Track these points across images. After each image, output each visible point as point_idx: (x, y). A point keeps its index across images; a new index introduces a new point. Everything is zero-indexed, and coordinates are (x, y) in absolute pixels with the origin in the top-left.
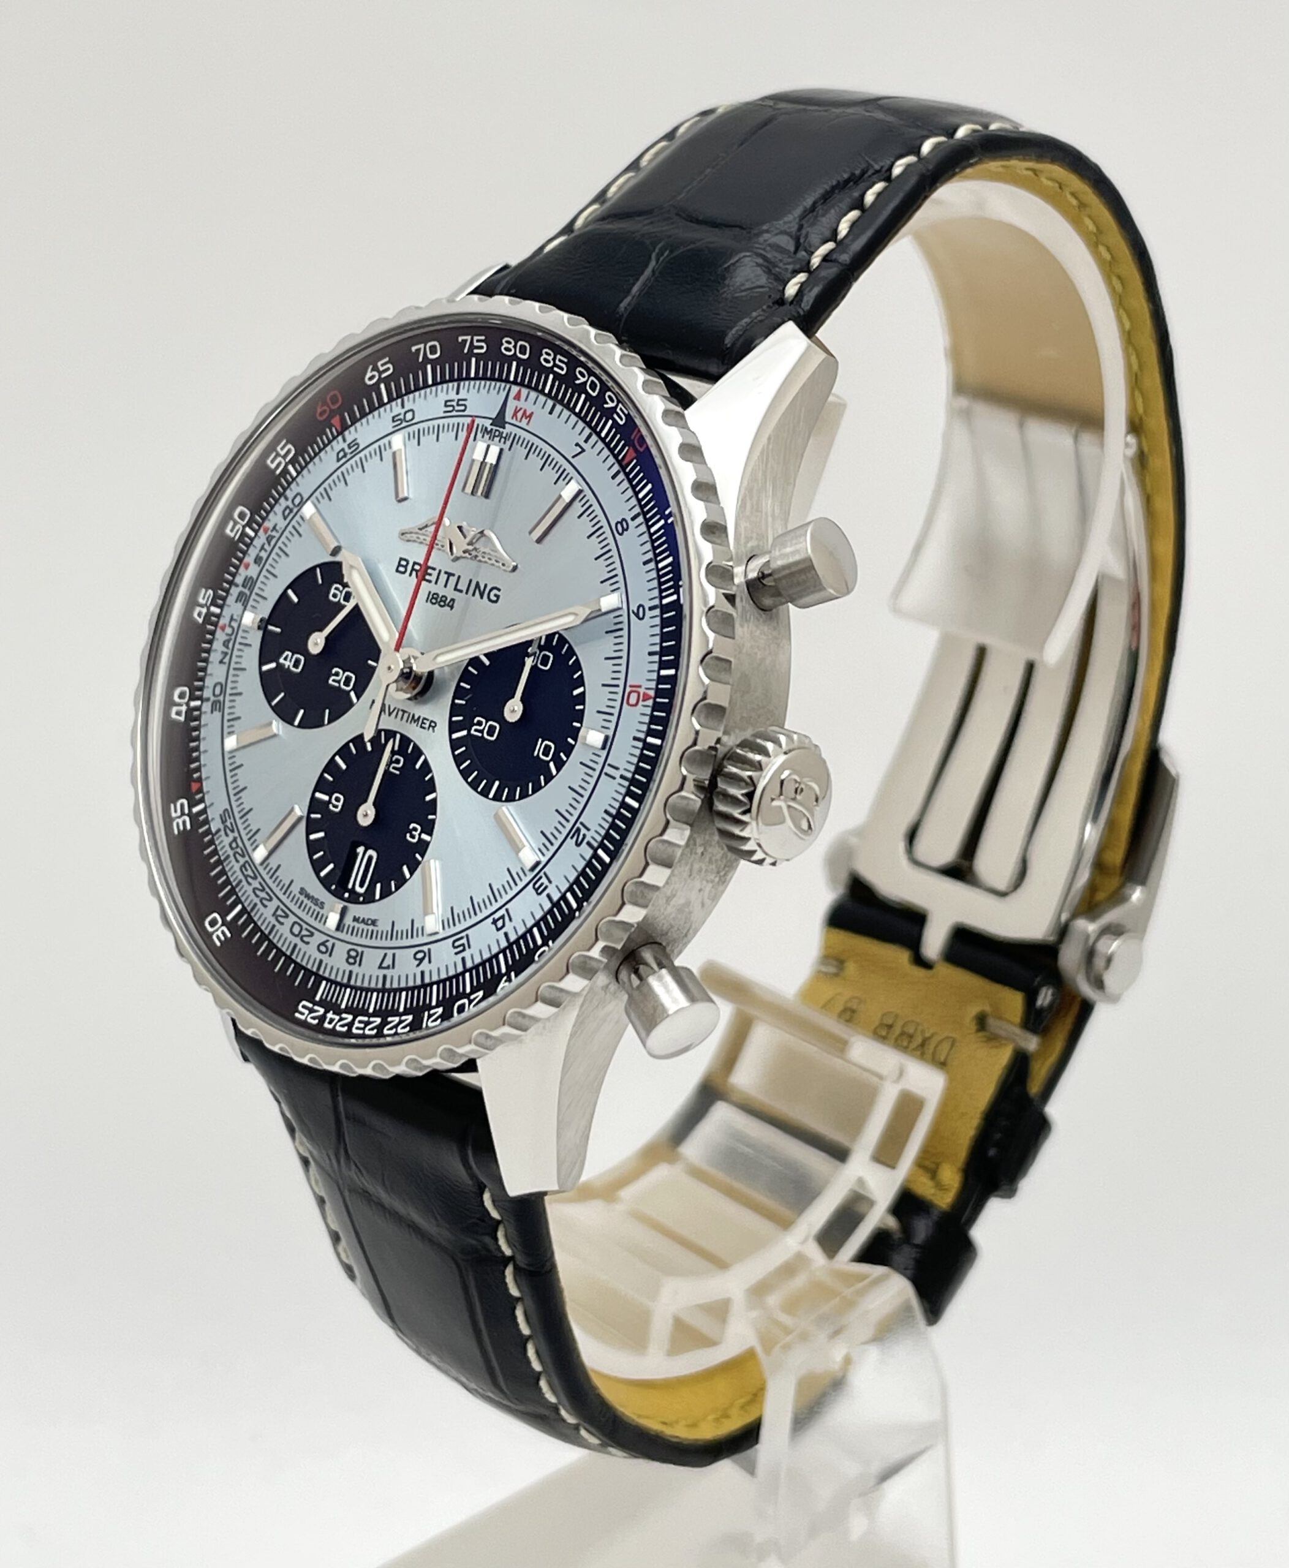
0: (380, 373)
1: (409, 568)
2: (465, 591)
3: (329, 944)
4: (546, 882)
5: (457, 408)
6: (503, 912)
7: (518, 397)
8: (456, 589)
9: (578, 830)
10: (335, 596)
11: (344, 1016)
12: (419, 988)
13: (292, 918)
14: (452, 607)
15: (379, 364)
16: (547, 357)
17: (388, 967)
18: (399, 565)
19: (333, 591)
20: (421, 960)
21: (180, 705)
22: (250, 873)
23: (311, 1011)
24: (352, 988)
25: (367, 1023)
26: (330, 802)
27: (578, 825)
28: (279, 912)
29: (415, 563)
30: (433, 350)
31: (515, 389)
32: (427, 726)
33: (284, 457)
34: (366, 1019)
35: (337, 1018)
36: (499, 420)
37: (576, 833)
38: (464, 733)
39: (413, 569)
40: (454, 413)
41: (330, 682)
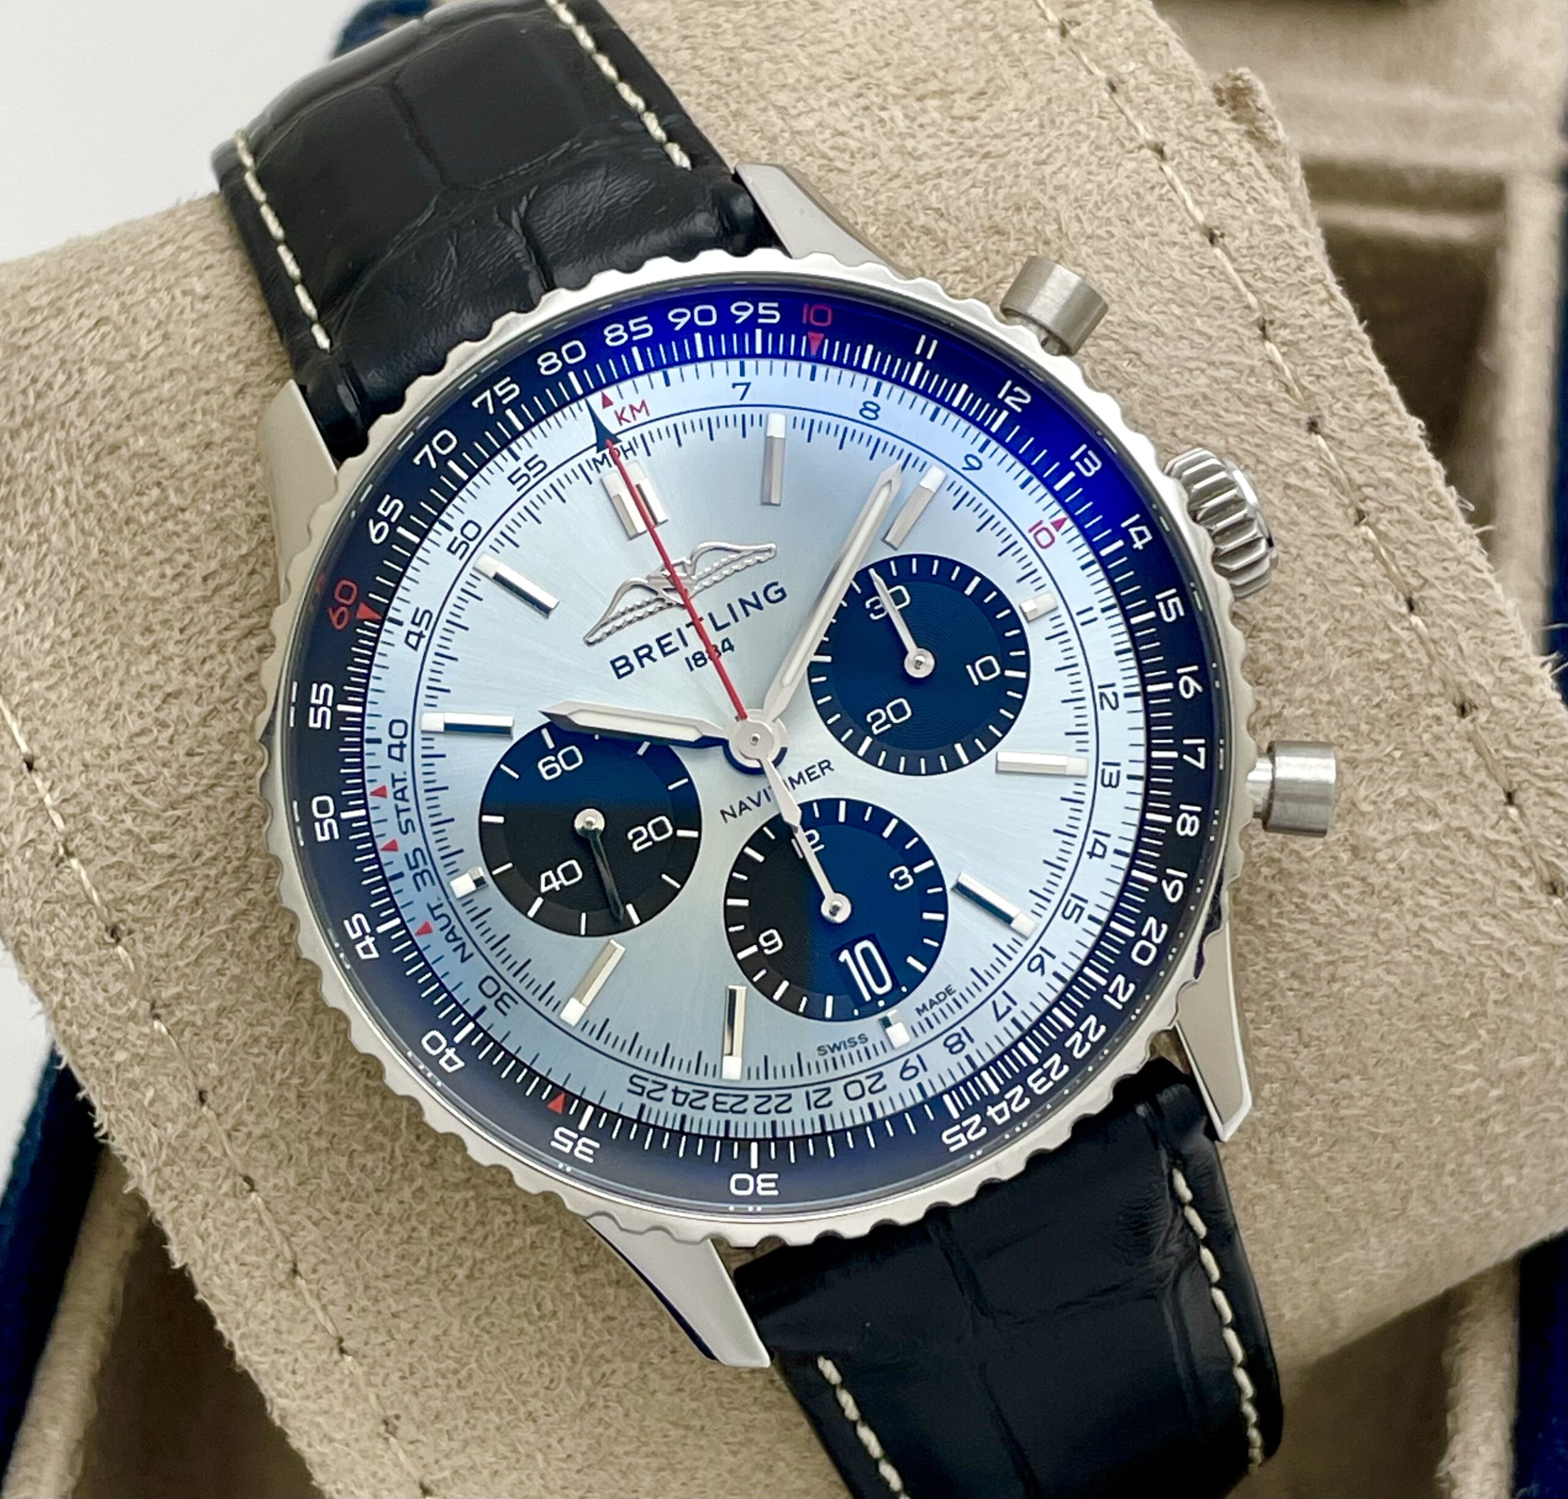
0: (387, 519)
1: (634, 660)
2: (731, 620)
3: (914, 1061)
4: (1113, 770)
5: (531, 473)
6: (1092, 837)
7: (607, 402)
8: (718, 628)
9: (1102, 695)
10: (549, 772)
11: (1008, 1096)
12: (1068, 989)
13: (837, 1087)
14: (731, 648)
15: (380, 510)
16: (613, 335)
17: (1009, 1009)
18: (616, 669)
19: (543, 771)
20: (1042, 965)
21: (443, 1053)
22: (732, 1101)
23: (964, 1131)
24: (986, 1068)
25: (1047, 1073)
26: (761, 948)
27: (1097, 691)
28: (814, 1097)
29: (636, 651)
30: (444, 442)
31: (595, 399)
32: (818, 772)
33: (325, 704)
34: (1039, 1071)
35: (1004, 1105)
36: (604, 438)
37: (1104, 698)
38: (868, 740)
39: (640, 659)
40: (533, 481)
41: (637, 849)
